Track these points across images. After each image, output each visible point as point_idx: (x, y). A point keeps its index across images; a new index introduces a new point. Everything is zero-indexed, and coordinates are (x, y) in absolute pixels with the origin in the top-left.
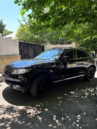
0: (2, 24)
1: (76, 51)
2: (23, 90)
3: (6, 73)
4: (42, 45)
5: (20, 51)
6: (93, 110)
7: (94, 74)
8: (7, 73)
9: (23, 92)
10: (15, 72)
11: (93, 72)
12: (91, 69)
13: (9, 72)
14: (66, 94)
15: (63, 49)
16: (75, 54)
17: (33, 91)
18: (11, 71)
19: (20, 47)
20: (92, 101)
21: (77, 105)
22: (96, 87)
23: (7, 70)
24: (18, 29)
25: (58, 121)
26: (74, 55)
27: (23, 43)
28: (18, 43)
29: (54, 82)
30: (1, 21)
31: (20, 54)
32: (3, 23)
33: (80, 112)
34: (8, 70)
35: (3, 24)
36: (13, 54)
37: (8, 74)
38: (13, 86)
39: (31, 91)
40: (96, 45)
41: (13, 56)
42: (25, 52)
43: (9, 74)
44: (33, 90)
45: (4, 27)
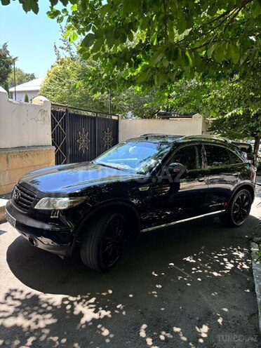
0: (5, 56)
1: (203, 148)
2: (62, 252)
3: (17, 203)
4: (114, 117)
5: (53, 136)
6: (241, 313)
7: (249, 208)
8: (20, 205)
9: (62, 257)
10: (42, 205)
11: (247, 203)
12: (242, 196)
13: (25, 203)
14: (172, 264)
15: (170, 141)
16: (200, 155)
17: (89, 254)
18: (32, 201)
19: (54, 124)
20: (240, 286)
21: (200, 296)
22: (252, 244)
23: (22, 196)
24: (50, 69)
25: (151, 340)
26: (197, 157)
27: (63, 113)
28: (49, 113)
29: (144, 230)
30: (5, 46)
31: (53, 144)
32: (8, 52)
33: (208, 318)
34: (25, 198)
35: (8, 56)
36: (36, 145)
37: (22, 206)
38: (36, 241)
39: (82, 254)
40: (257, 126)
41: (36, 150)
42: (67, 138)
43: (25, 208)
44: (87, 253)
45: (11, 64)
